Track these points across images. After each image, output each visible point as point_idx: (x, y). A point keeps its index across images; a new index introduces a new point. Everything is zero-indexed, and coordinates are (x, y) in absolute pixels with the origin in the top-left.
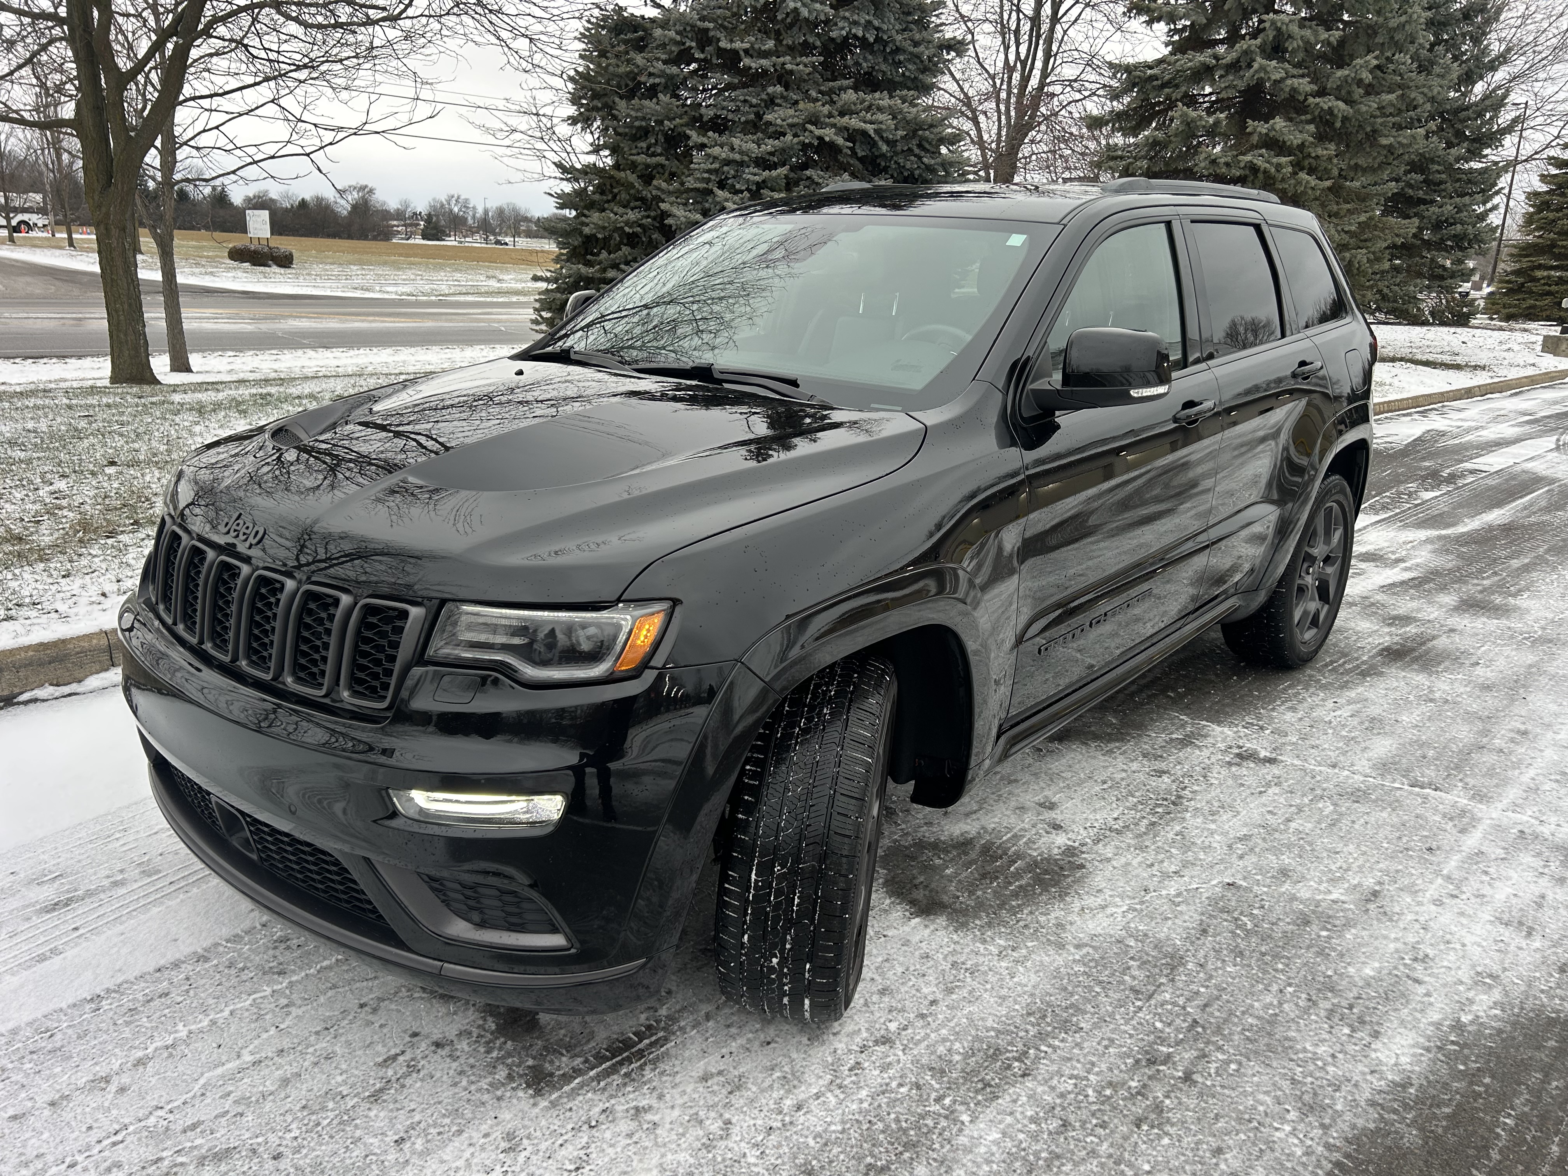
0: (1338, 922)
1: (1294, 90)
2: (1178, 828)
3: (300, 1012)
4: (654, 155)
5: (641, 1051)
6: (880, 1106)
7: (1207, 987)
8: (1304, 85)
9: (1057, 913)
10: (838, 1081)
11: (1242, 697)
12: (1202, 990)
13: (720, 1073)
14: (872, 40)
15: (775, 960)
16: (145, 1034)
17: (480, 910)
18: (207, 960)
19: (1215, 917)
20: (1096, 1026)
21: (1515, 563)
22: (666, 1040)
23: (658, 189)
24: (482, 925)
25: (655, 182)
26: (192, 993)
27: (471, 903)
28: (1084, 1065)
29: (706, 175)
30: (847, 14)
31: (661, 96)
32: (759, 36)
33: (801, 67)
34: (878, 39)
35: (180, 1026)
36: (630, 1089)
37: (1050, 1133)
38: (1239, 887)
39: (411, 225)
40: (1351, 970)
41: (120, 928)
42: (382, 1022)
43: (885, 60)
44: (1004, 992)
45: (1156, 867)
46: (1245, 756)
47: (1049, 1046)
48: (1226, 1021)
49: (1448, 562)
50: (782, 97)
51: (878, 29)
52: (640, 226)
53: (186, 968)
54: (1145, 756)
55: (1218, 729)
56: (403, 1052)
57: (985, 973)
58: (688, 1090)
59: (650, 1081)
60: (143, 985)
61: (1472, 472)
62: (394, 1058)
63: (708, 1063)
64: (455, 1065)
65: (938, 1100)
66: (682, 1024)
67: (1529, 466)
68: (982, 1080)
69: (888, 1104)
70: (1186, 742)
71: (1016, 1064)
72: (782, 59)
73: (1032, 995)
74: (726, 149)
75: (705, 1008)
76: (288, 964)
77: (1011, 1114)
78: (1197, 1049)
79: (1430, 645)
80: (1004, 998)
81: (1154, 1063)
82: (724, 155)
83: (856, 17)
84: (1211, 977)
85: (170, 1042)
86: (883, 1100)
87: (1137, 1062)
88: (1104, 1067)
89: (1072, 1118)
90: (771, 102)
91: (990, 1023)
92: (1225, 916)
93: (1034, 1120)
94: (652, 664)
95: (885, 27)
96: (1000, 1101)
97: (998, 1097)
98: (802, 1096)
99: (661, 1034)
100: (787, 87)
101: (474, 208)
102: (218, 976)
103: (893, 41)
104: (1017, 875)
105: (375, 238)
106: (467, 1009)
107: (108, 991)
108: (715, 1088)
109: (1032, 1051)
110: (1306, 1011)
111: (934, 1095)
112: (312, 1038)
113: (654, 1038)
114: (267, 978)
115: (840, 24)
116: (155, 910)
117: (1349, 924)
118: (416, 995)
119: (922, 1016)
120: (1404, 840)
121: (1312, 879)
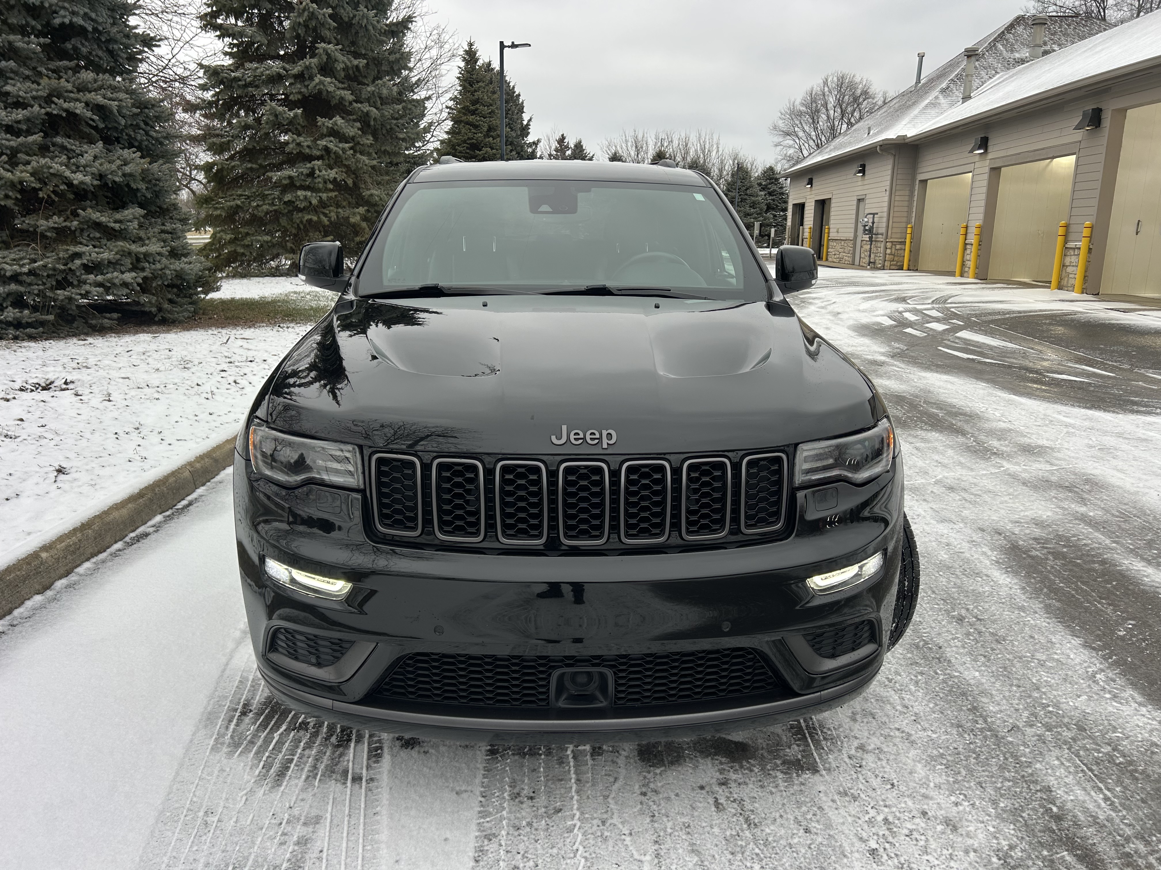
1: (342, 98)
8: (348, 95)
14: (89, 29)
17: (841, 644)
33: (30, 45)
34: (94, 30)
51: (94, 21)
95: (100, 20)
103: (107, 32)
115: (63, 13)
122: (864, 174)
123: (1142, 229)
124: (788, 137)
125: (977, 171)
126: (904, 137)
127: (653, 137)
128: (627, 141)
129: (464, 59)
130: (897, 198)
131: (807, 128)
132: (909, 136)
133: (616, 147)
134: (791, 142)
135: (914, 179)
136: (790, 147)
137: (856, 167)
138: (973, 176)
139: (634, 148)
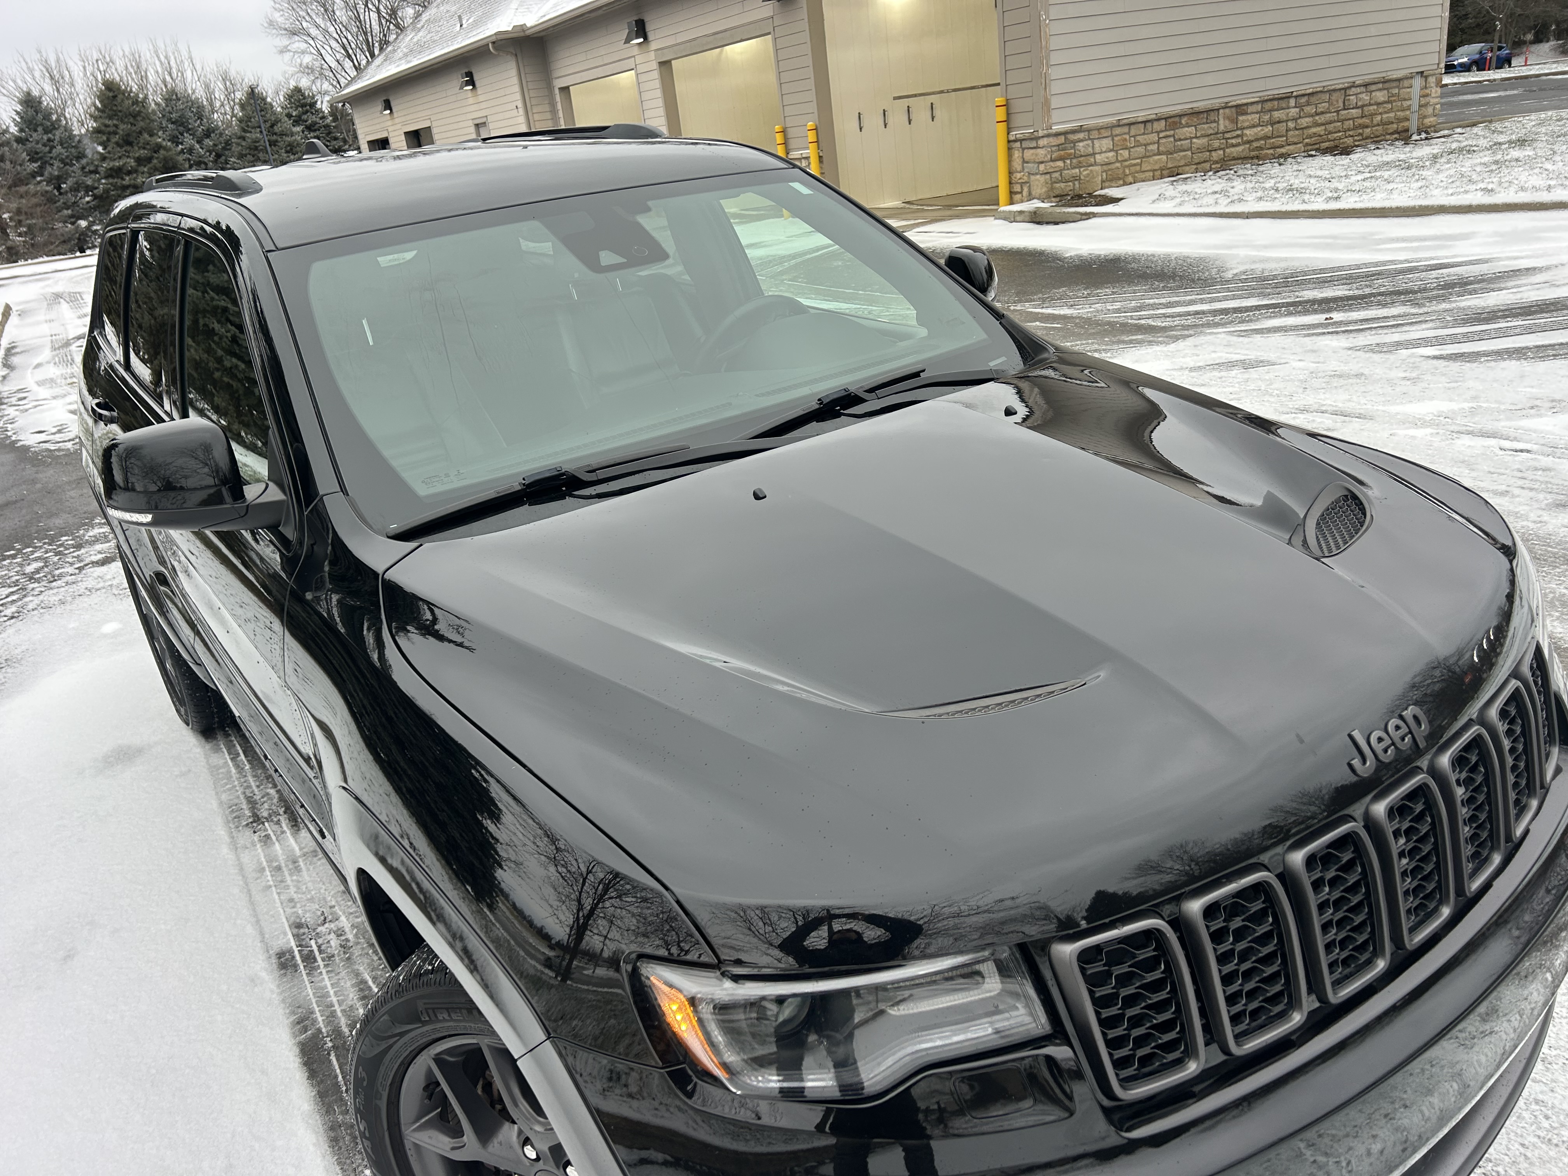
122: (474, 85)
123: (865, 124)
124: (296, 38)
125: (641, 69)
126: (522, 27)
127: (76, 58)
128: (31, 71)
130: (537, 117)
131: (319, 21)
132: (529, 25)
133: (14, 81)
134: (303, 46)
135: (550, 87)
136: (303, 52)
137: (457, 79)
138: (637, 75)
139: (48, 80)
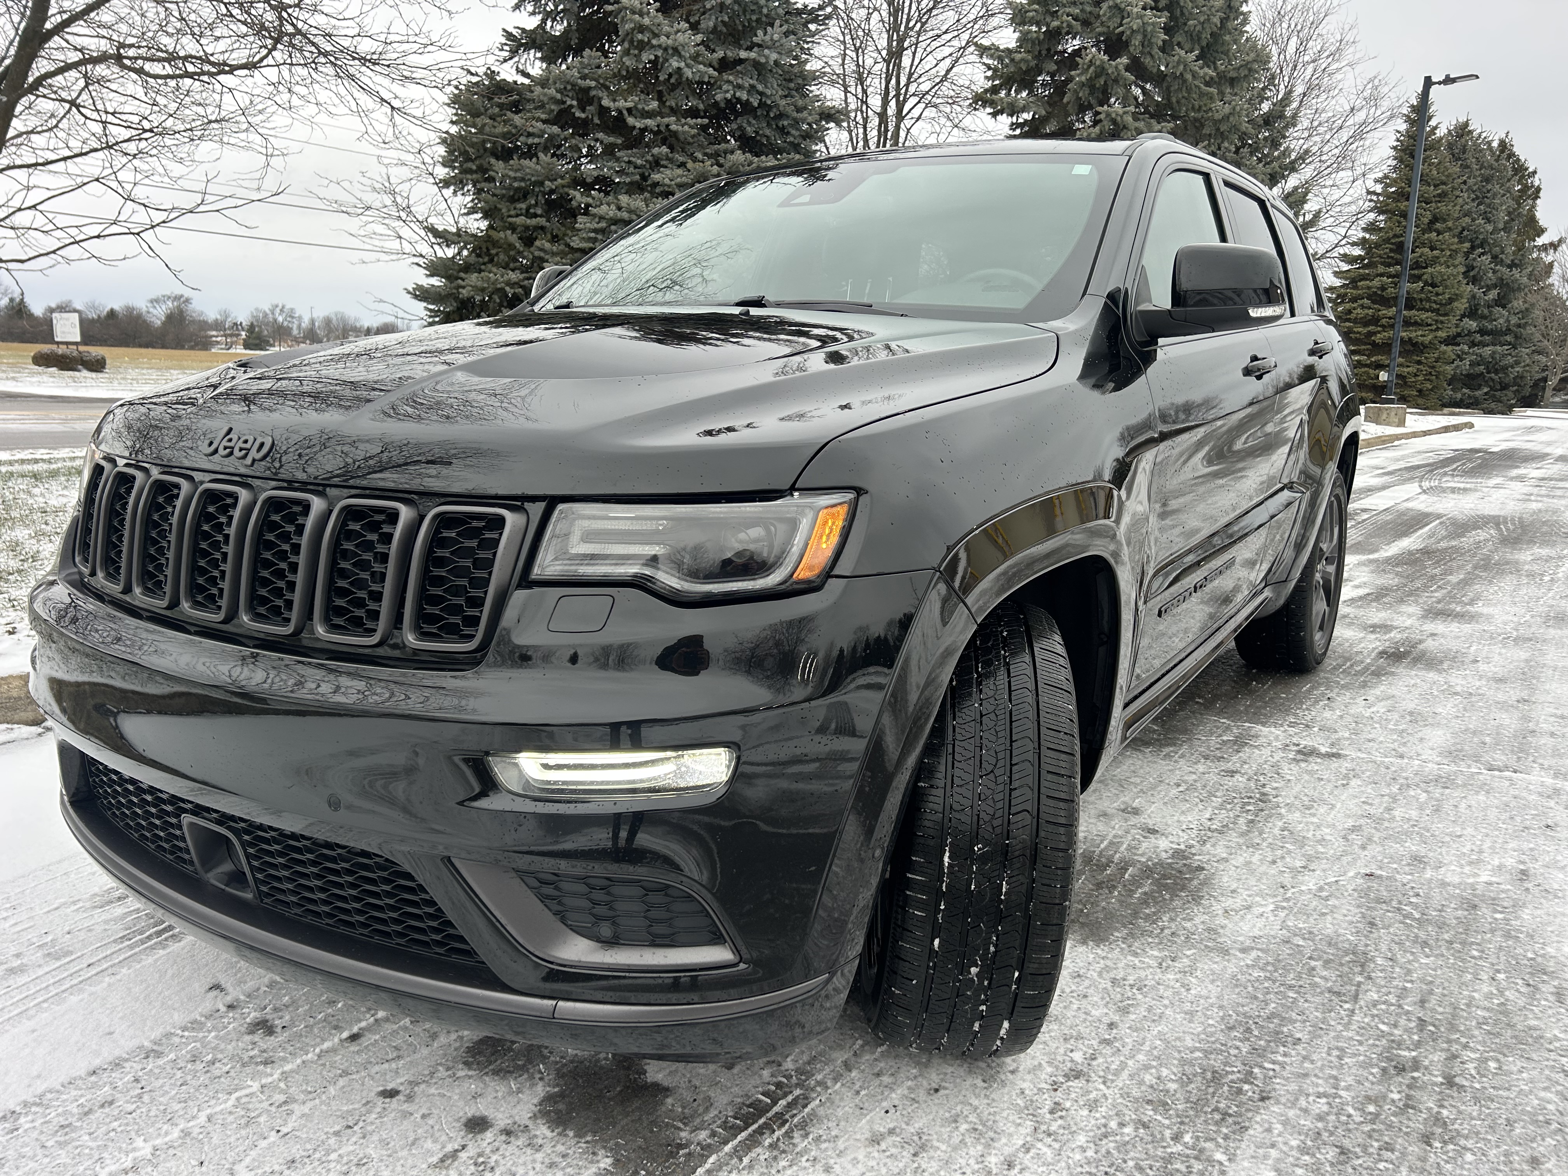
0: (1505, 904)
2: (1280, 824)
3: (306, 1109)
4: (535, 216)
5: (779, 1115)
6: (1108, 1152)
7: (1412, 982)
9: (1199, 919)
10: (1044, 1127)
11: (1271, 699)
12: (1409, 985)
13: (891, 1132)
14: (756, 104)
15: (974, 970)
16: (90, 1156)
17: (613, 921)
18: (159, 1055)
19: (1374, 909)
20: (1314, 1036)
21: (1454, 579)
22: (805, 1100)
23: (541, 250)
24: (612, 942)
25: (537, 243)
26: (146, 1098)
27: (600, 910)
28: (1326, 1080)
29: (592, 235)
30: (731, 78)
31: (541, 155)
32: (643, 96)
33: (686, 127)
34: (762, 104)
35: (139, 1142)
36: (783, 1163)
37: (1332, 1164)
38: (1380, 877)
39: (231, 335)
40: (1550, 950)
41: (29, 1025)
42: (424, 1111)
43: (769, 125)
44: (1187, 1006)
45: (1280, 863)
46: (1307, 753)
47: (1274, 1062)
48: (1454, 1016)
49: (1390, 580)
50: (668, 159)
51: (761, 94)
52: (521, 287)
53: (133, 1067)
54: (1206, 758)
55: (1265, 730)
56: (464, 1147)
57: (1153, 988)
58: (861, 1157)
59: (806, 1150)
60: (74, 1093)
61: (1364, 510)
62: (454, 1154)
63: (871, 1121)
64: (539, 1156)
65: (1176, 1138)
66: (819, 1077)
67: (1410, 505)
68: (1216, 1109)
69: (1118, 1149)
70: (1240, 743)
71: (1246, 1087)
72: (666, 120)
73: (1221, 1007)
74: (613, 207)
75: (840, 1057)
76: (274, 1050)
77: (1273, 1146)
78: (1442, 1050)
79: (1421, 647)
80: (1191, 1014)
81: (1404, 1069)
82: (611, 214)
83: (740, 81)
84: (1409, 972)
85: (129, 1164)
86: (1109, 1145)
87: (1384, 1070)
88: (1350, 1080)
89: (1347, 1143)
90: (656, 164)
91: (1189, 1043)
92: (1384, 906)
93: (1304, 1150)
94: (836, 572)
95: (769, 92)
96: (1251, 1132)
97: (1247, 1128)
98: (1007, 1151)
99: (798, 1092)
100: (672, 148)
101: (300, 318)
102: (179, 1074)
103: (777, 106)
104: (1136, 882)
105: (192, 348)
106: (533, 1085)
107: (25, 1104)
108: (893, 1151)
109: (1256, 1070)
110: (1532, 997)
111: (1168, 1133)
112: (332, 1141)
113: (790, 1098)
114: (248, 1070)
115: (725, 87)
116: (74, 999)
117: (1517, 905)
118: (461, 1074)
119: (1106, 1042)
120: (1518, 819)
121: (1451, 863)
129: (1408, 119)
